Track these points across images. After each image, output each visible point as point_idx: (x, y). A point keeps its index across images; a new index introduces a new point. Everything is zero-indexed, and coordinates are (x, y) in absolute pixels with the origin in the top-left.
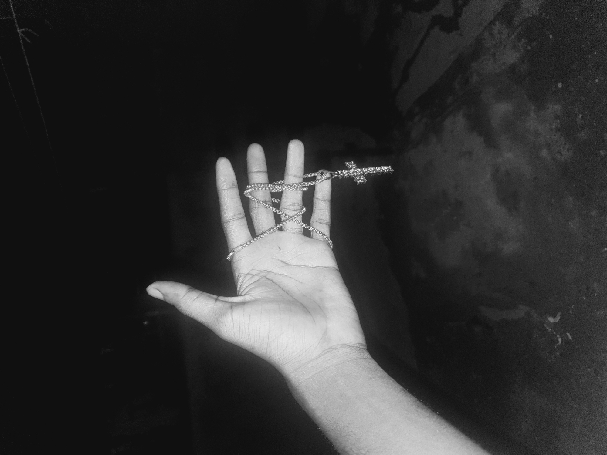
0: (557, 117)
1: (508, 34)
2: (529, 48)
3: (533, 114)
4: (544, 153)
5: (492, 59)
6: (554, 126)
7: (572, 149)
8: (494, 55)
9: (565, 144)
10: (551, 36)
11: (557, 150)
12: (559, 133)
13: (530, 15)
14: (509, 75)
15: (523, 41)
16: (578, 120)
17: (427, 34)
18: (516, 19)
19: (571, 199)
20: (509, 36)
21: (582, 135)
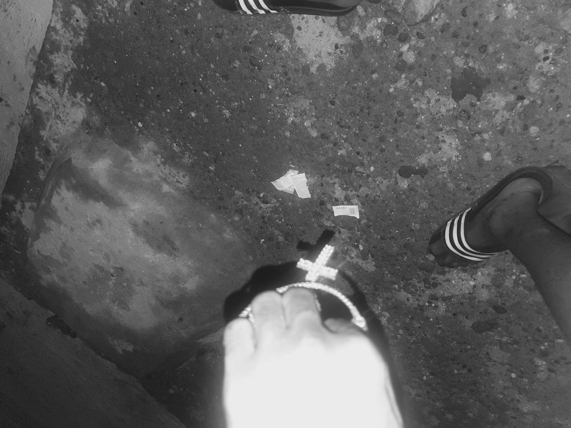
0: (156, 153)
1: (59, 93)
2: (89, 100)
3: (132, 158)
5: (58, 122)
6: (159, 162)
7: (186, 175)
8: (58, 117)
9: (178, 173)
10: (103, 84)
11: (175, 181)
12: (167, 166)
13: (69, 70)
14: (87, 131)
15: (79, 95)
16: (175, 149)
18: (55, 76)
19: (212, 216)
20: (61, 95)
21: (187, 160)
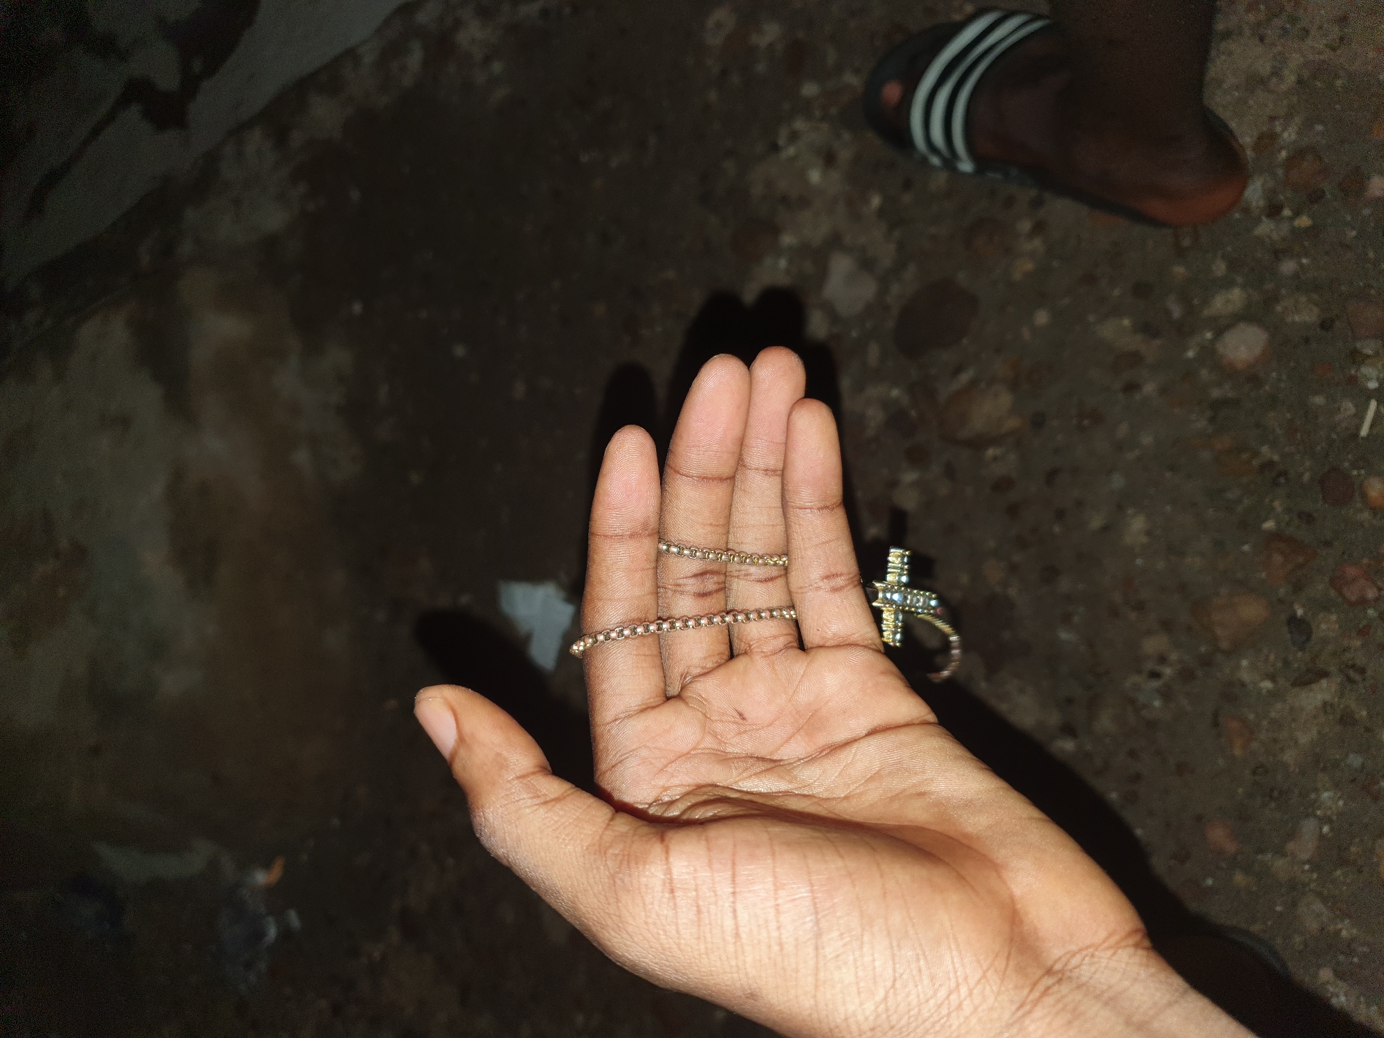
0: (341, 379)
1: (275, 164)
2: (311, 207)
3: (293, 360)
4: (302, 457)
5: (232, 211)
6: (333, 400)
7: (361, 459)
8: (239, 202)
9: (350, 445)
11: (331, 457)
12: (342, 418)
13: (324, 136)
14: (261, 257)
15: (302, 189)
17: (111, 117)
18: (295, 133)
20: (275, 169)
